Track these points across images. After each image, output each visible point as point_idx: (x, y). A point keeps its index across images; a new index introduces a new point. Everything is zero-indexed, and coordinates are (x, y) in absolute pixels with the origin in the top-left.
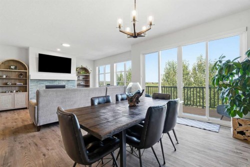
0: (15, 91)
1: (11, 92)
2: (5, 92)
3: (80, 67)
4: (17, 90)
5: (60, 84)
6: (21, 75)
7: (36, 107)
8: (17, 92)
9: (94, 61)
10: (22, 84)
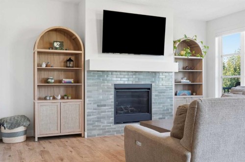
0: (59, 97)
1: (54, 98)
2: (45, 99)
3: (182, 38)
4: (63, 95)
5: (143, 83)
6: (70, 60)
7: (189, 154)
8: (63, 98)
9: (207, 22)
10: (72, 81)
